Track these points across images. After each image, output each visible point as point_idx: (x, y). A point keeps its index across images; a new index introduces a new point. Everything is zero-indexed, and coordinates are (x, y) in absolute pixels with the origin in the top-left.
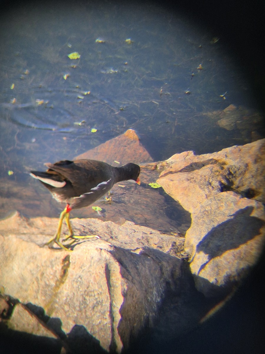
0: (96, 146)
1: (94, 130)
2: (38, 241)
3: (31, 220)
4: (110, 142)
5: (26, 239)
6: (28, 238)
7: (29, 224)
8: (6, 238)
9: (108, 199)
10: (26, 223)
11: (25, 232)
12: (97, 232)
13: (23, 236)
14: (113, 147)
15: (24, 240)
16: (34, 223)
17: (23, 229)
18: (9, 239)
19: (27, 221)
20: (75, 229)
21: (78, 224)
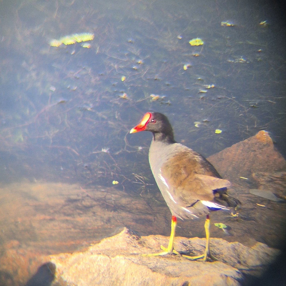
0: (220, 151)
1: (218, 131)
2: (150, 263)
3: (142, 237)
4: (238, 146)
5: (136, 261)
6: (138, 259)
7: (140, 243)
8: (113, 259)
9: (235, 215)
10: (136, 242)
11: (135, 252)
12: (221, 255)
13: (133, 258)
14: (241, 151)
15: (133, 262)
16: (146, 242)
17: (133, 248)
18: (116, 260)
19: (138, 239)
20: (195, 250)
21: (198, 244)
